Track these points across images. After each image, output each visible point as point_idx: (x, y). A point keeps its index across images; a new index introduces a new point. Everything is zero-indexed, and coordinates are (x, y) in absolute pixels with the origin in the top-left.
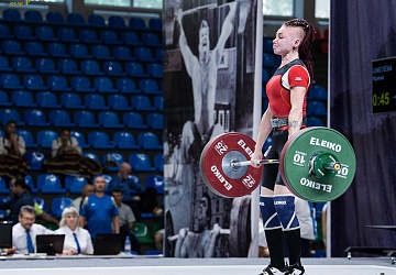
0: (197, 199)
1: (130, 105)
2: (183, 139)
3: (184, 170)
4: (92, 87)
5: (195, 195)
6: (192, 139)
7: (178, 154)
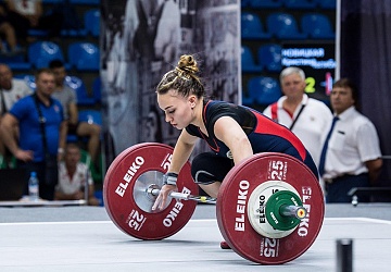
0: (144, 115)
2: (126, 23)
3: (128, 70)
6: (136, 23)
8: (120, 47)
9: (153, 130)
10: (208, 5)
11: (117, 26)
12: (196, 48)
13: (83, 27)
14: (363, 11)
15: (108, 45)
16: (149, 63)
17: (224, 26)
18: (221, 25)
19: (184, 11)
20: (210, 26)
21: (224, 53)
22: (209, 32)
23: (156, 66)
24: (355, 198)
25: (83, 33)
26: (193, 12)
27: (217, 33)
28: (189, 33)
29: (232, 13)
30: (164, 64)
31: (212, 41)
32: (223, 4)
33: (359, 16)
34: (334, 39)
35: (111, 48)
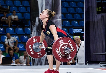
1: (27, 10)
2: (36, 23)
4: (13, 4)
6: (38, 23)
8: (35, 29)
10: (54, 19)
11: (34, 24)
13: (28, 24)
14: (90, 20)
15: (32, 28)
17: (58, 24)
25: (28, 25)
29: (60, 21)
32: (58, 19)
33: (89, 21)
34: (84, 27)
35: (33, 29)
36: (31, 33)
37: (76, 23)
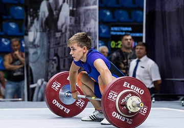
0: (50, 58)
2: (41, 14)
3: (41, 36)
5: (49, 55)
6: (47, 14)
7: (37, 25)
9: (55, 65)
10: (83, 6)
11: (35, 15)
12: (76, 26)
14: (157, 10)
16: (54, 33)
17: (90, 16)
18: (89, 15)
19: (71, 8)
20: (83, 16)
21: (90, 29)
22: (83, 18)
23: (58, 35)
24: (154, 98)
26: (75, 9)
27: (87, 19)
28: (73, 19)
29: (94, 10)
30: (62, 34)
31: (84, 23)
32: (90, 5)
34: (142, 22)
36: (27, 35)
37: (108, 13)
